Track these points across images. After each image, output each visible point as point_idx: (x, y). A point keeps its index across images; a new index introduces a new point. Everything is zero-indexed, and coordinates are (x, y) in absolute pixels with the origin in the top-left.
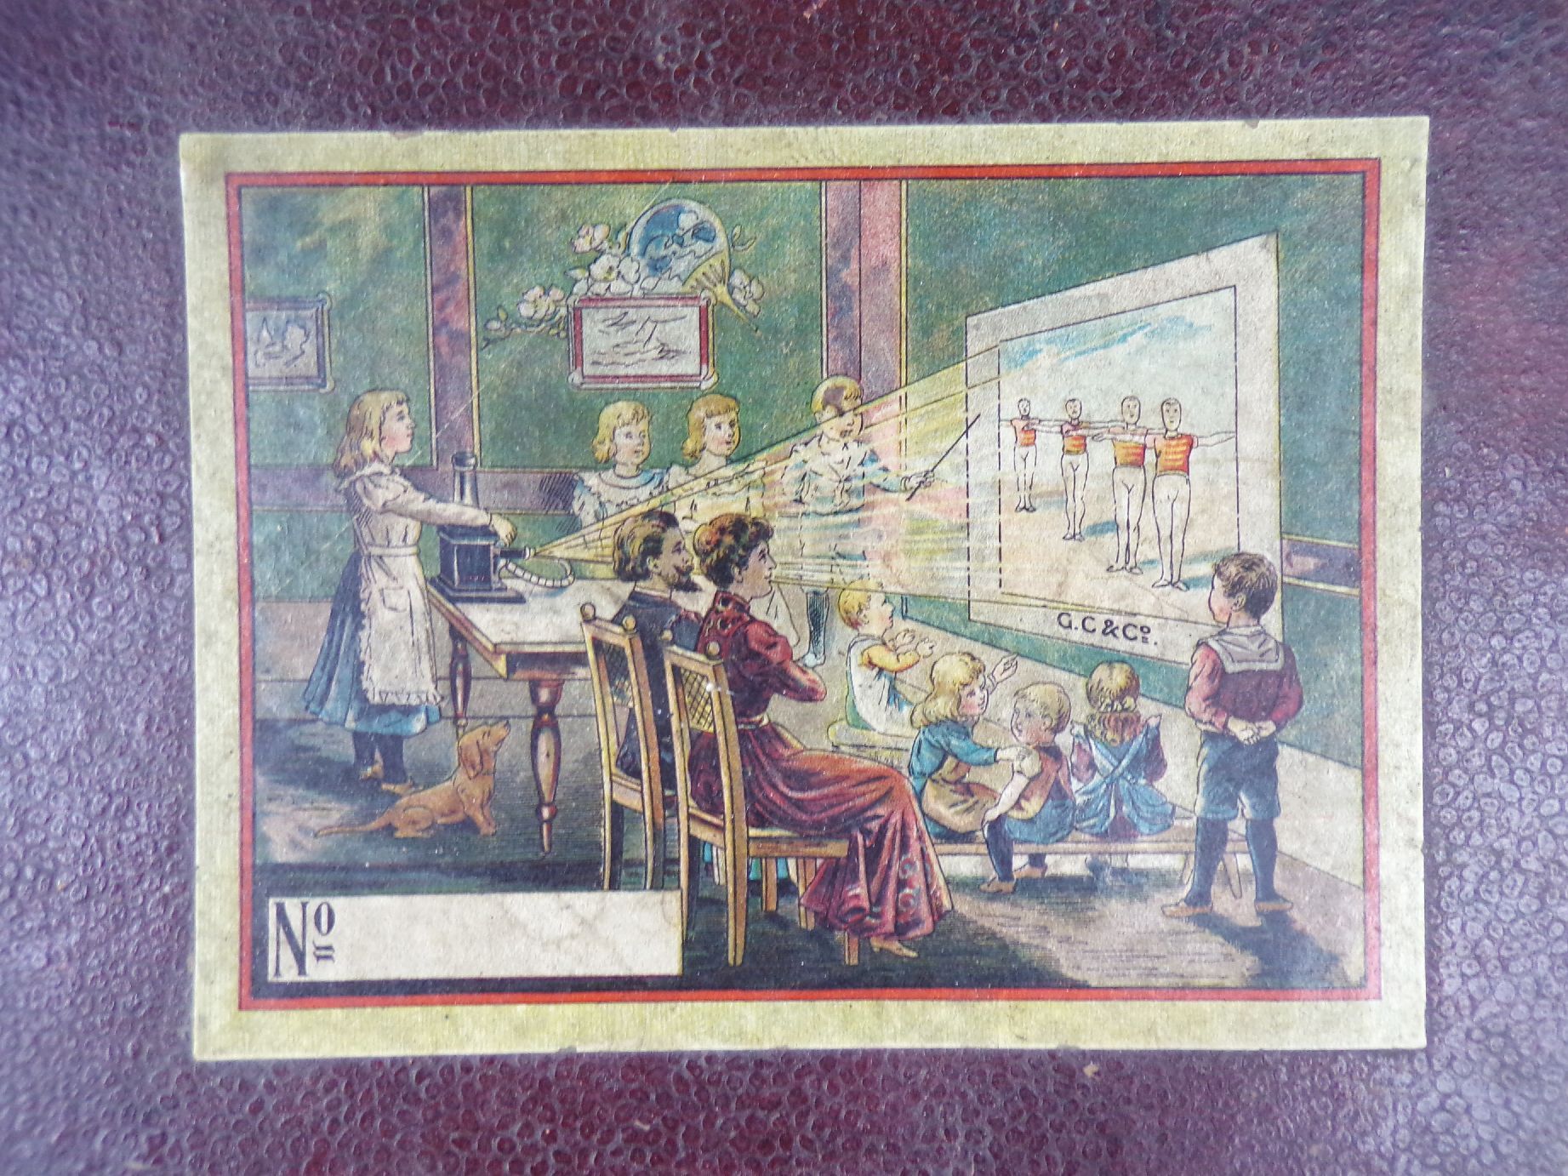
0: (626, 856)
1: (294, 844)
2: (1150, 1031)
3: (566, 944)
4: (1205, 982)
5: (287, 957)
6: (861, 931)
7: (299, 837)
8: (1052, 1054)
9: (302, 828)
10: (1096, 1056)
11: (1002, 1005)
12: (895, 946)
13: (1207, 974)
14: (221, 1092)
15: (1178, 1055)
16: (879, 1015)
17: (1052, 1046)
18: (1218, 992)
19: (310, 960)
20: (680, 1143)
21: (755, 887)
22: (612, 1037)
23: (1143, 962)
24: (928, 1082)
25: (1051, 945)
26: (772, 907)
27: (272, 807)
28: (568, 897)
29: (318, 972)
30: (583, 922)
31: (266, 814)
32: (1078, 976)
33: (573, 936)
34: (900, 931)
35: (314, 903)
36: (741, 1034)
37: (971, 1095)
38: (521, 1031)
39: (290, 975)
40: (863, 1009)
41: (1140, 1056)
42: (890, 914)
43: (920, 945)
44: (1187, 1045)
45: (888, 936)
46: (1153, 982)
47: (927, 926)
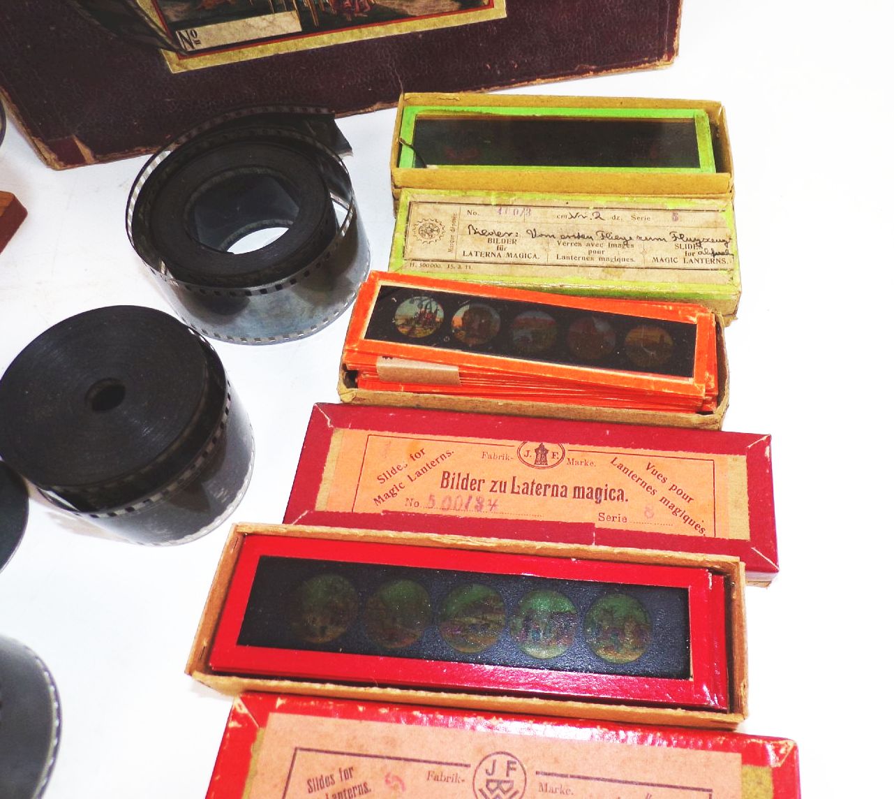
0: (277, 4)
1: (176, 16)
2: (435, 25)
3: (267, 29)
4: (447, 11)
5: (187, 45)
6: (351, 13)
7: (177, 14)
8: (410, 34)
9: (177, 11)
10: (421, 32)
11: (394, 24)
12: (361, 15)
13: (447, 8)
14: (183, 80)
15: (443, 29)
16: (361, 32)
17: (409, 32)
18: (451, 12)
19: (194, 45)
20: (315, 70)
21: (317, 6)
22: (288, 49)
23: (429, 9)
24: (378, 45)
25: (404, 8)
26: (324, 9)
27: (165, 8)
28: (263, 17)
29: (197, 47)
30: (270, 22)
31: (165, 10)
32: (413, 14)
33: (268, 26)
34: (362, 10)
35: (189, 31)
36: (324, 43)
37: (390, 47)
38: (262, 51)
39: (190, 49)
40: (356, 31)
41: (433, 31)
42: (357, 7)
43: (366, 13)
44: (444, 26)
45: (358, 13)
46: (434, 13)
47: (369, 8)
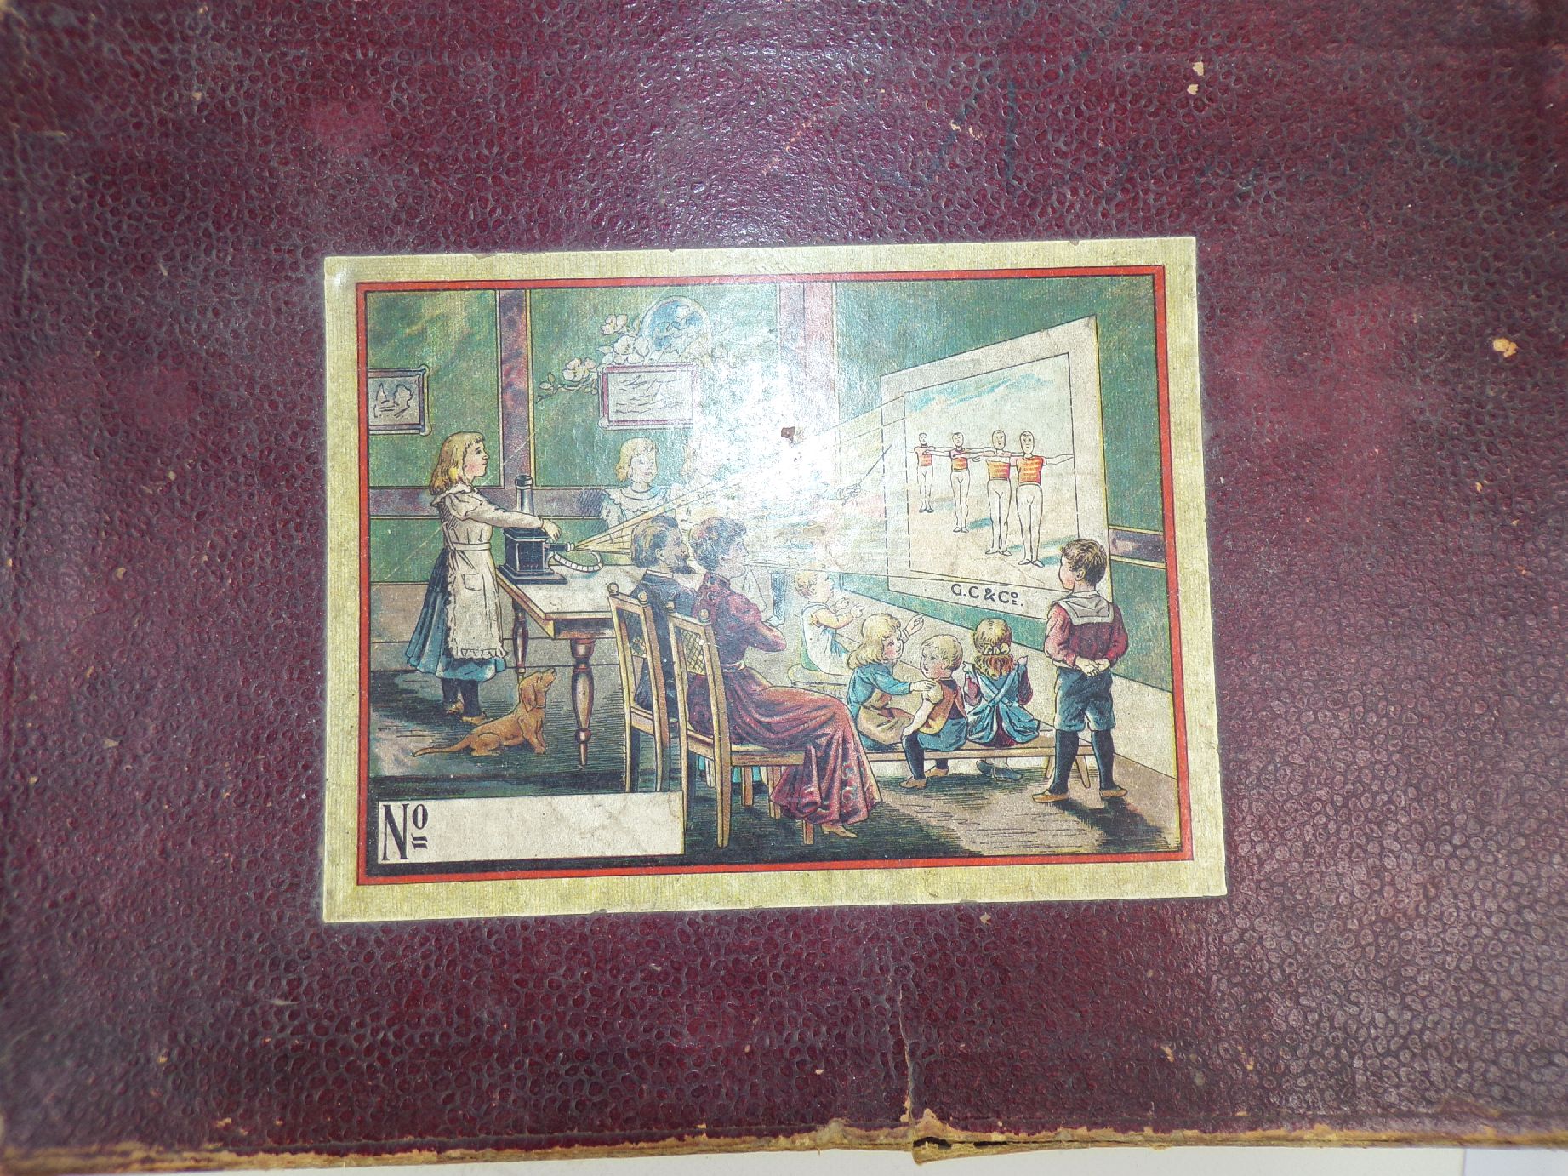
0: (642, 767)
1: (398, 762)
2: (1027, 888)
3: (598, 833)
4: (1065, 850)
5: (392, 845)
6: (815, 818)
7: (402, 757)
8: (957, 907)
9: (404, 750)
10: (990, 907)
11: (919, 871)
12: (839, 830)
13: (1067, 844)
14: (343, 947)
15: (1047, 906)
16: (829, 881)
17: (957, 901)
18: (1077, 857)
19: (409, 848)
20: (684, 980)
21: (736, 788)
22: (633, 902)
23: (1020, 837)
24: (866, 930)
25: (953, 825)
26: (750, 802)
27: (382, 735)
28: (599, 798)
29: (415, 856)
30: (611, 816)
31: (377, 740)
32: (973, 848)
33: (603, 827)
34: (844, 818)
35: (412, 805)
36: (728, 897)
37: (899, 939)
38: (566, 898)
39: (394, 858)
40: (817, 876)
41: (1022, 906)
42: (836, 807)
44: (1054, 897)
45: (834, 823)
46: (1029, 851)
47: (863, 815)
